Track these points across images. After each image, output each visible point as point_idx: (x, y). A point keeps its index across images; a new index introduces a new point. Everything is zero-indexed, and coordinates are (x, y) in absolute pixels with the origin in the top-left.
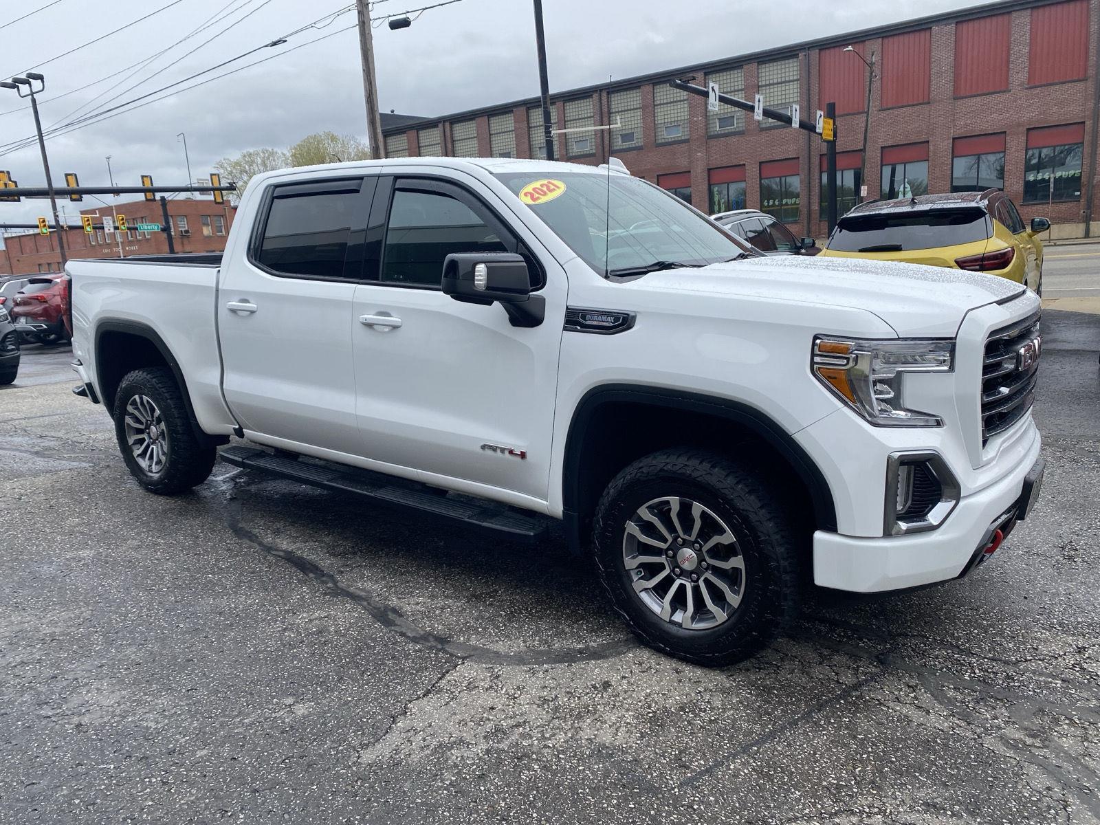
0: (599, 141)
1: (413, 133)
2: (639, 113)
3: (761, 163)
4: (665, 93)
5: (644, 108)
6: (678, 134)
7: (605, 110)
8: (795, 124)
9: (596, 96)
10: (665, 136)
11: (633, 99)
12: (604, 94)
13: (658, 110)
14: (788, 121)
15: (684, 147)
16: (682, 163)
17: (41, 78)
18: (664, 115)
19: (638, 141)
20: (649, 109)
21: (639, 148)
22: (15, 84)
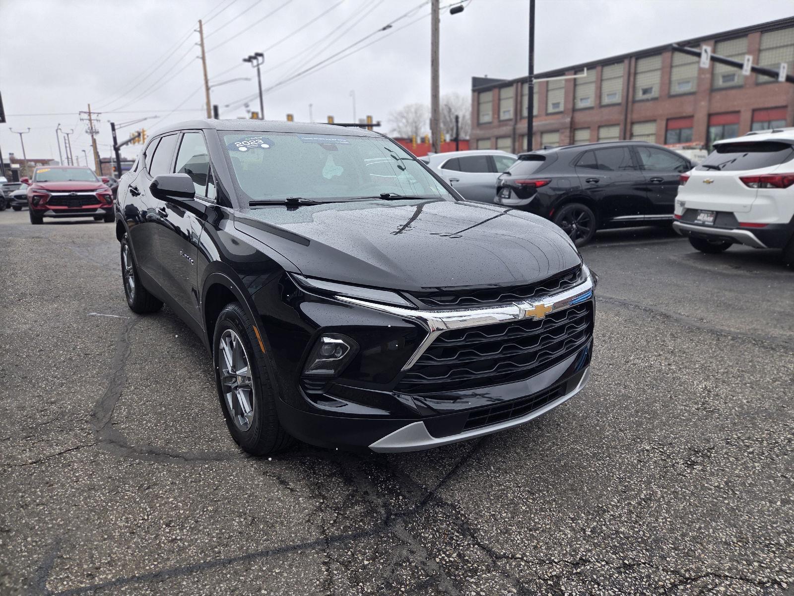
0: (625, 94)
1: (496, 91)
2: (658, 73)
3: (754, 111)
4: (679, 58)
5: (662, 69)
6: (687, 88)
7: (632, 71)
8: (782, 78)
9: (626, 62)
10: (676, 89)
11: (656, 62)
12: (633, 60)
13: (675, 70)
14: (775, 75)
15: (691, 98)
16: (688, 110)
17: (261, 55)
18: (678, 74)
19: (655, 93)
20: (668, 70)
21: (655, 99)
22: (250, 59)
